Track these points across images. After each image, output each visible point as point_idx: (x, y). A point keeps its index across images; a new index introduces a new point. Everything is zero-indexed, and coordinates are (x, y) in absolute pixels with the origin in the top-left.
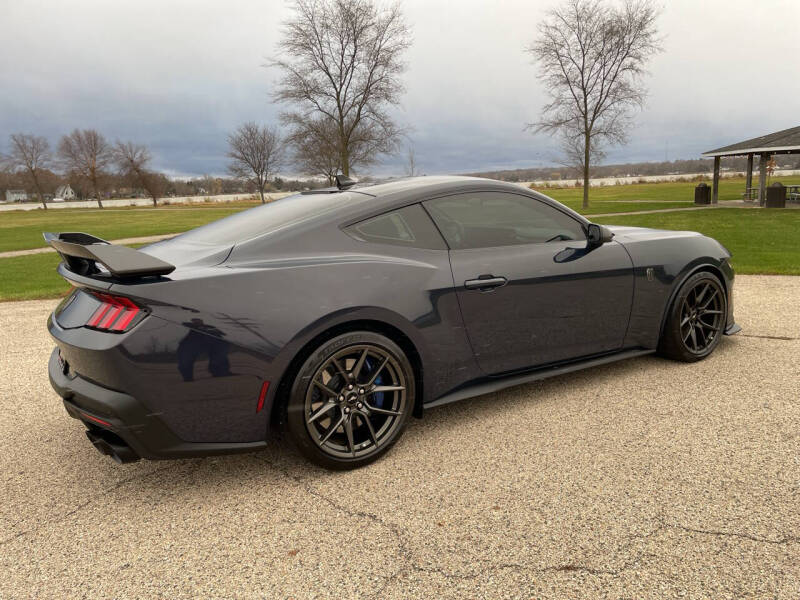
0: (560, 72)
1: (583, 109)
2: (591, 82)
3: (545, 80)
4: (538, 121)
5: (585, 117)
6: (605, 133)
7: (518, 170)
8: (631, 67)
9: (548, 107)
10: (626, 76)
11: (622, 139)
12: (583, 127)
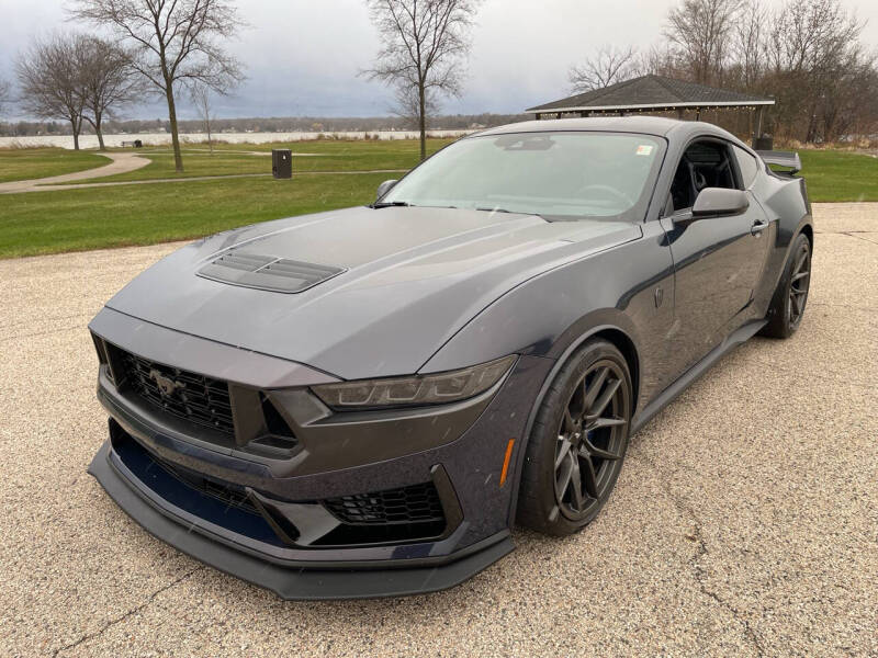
0: (391, 16)
1: (416, 58)
2: (423, 31)
3: (377, 24)
4: (371, 67)
5: (419, 66)
6: (441, 85)
7: (273, 119)
8: (459, 19)
9: (382, 53)
10: (455, 27)
11: (456, 92)
12: (416, 75)
